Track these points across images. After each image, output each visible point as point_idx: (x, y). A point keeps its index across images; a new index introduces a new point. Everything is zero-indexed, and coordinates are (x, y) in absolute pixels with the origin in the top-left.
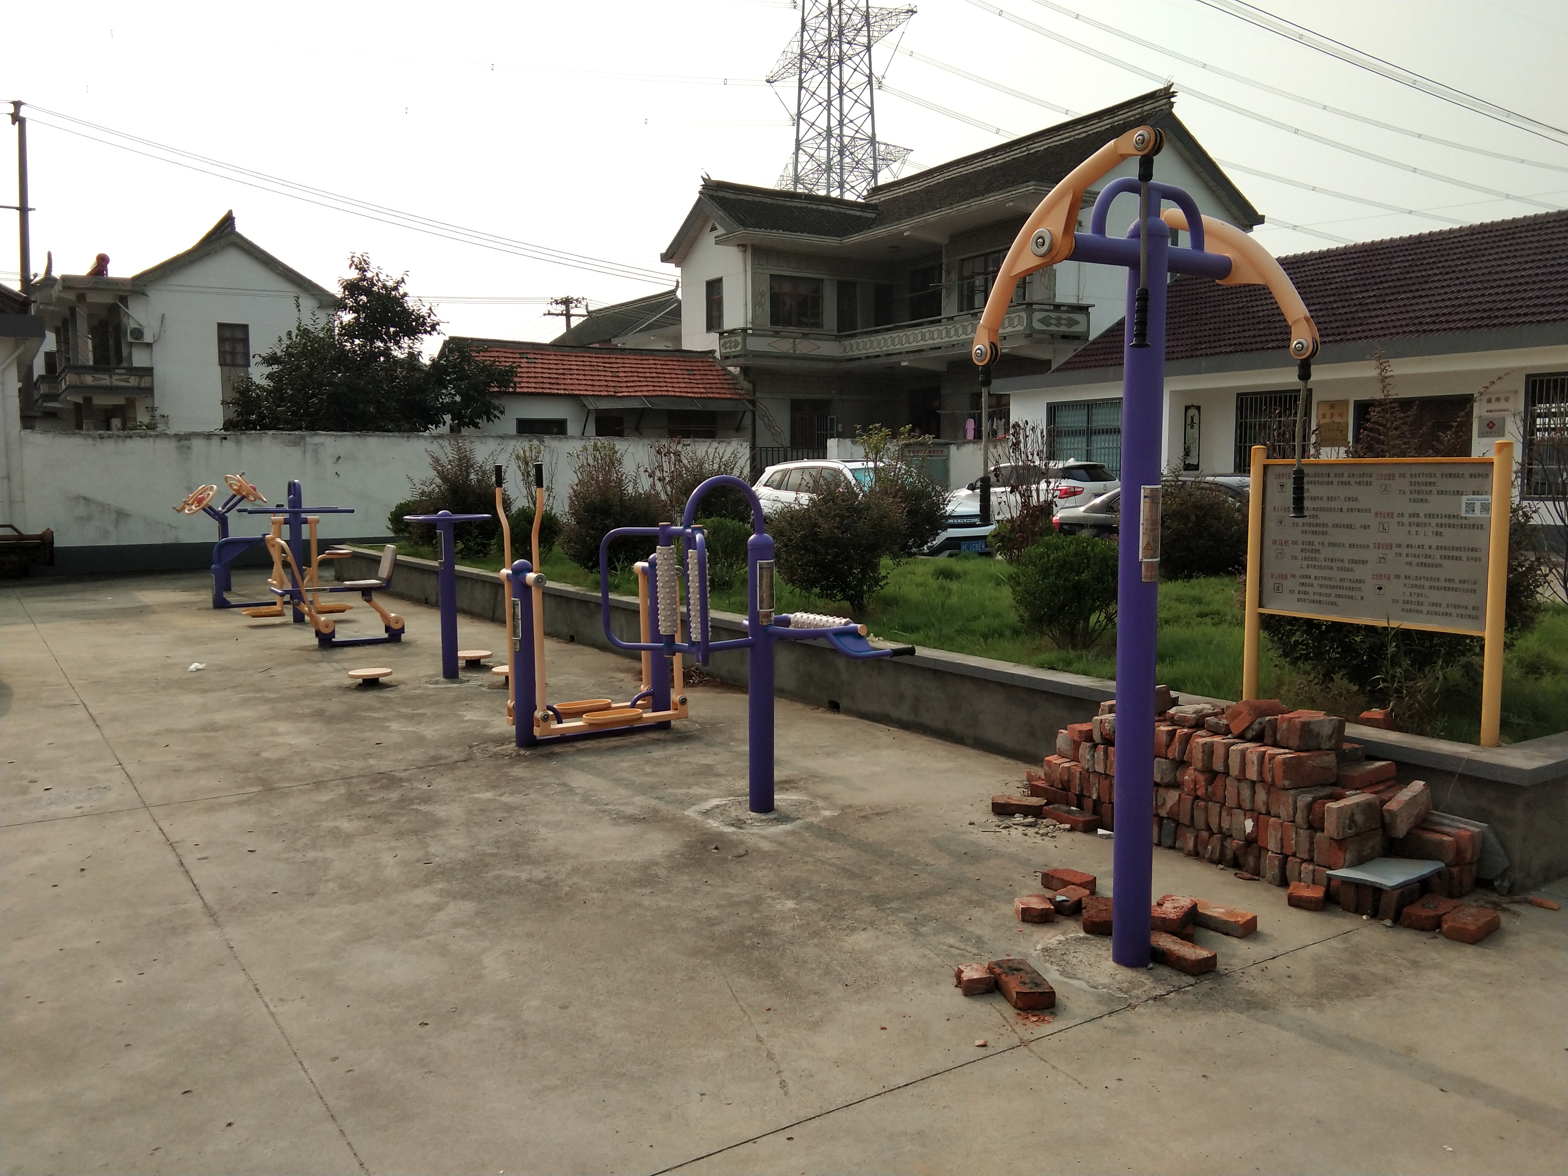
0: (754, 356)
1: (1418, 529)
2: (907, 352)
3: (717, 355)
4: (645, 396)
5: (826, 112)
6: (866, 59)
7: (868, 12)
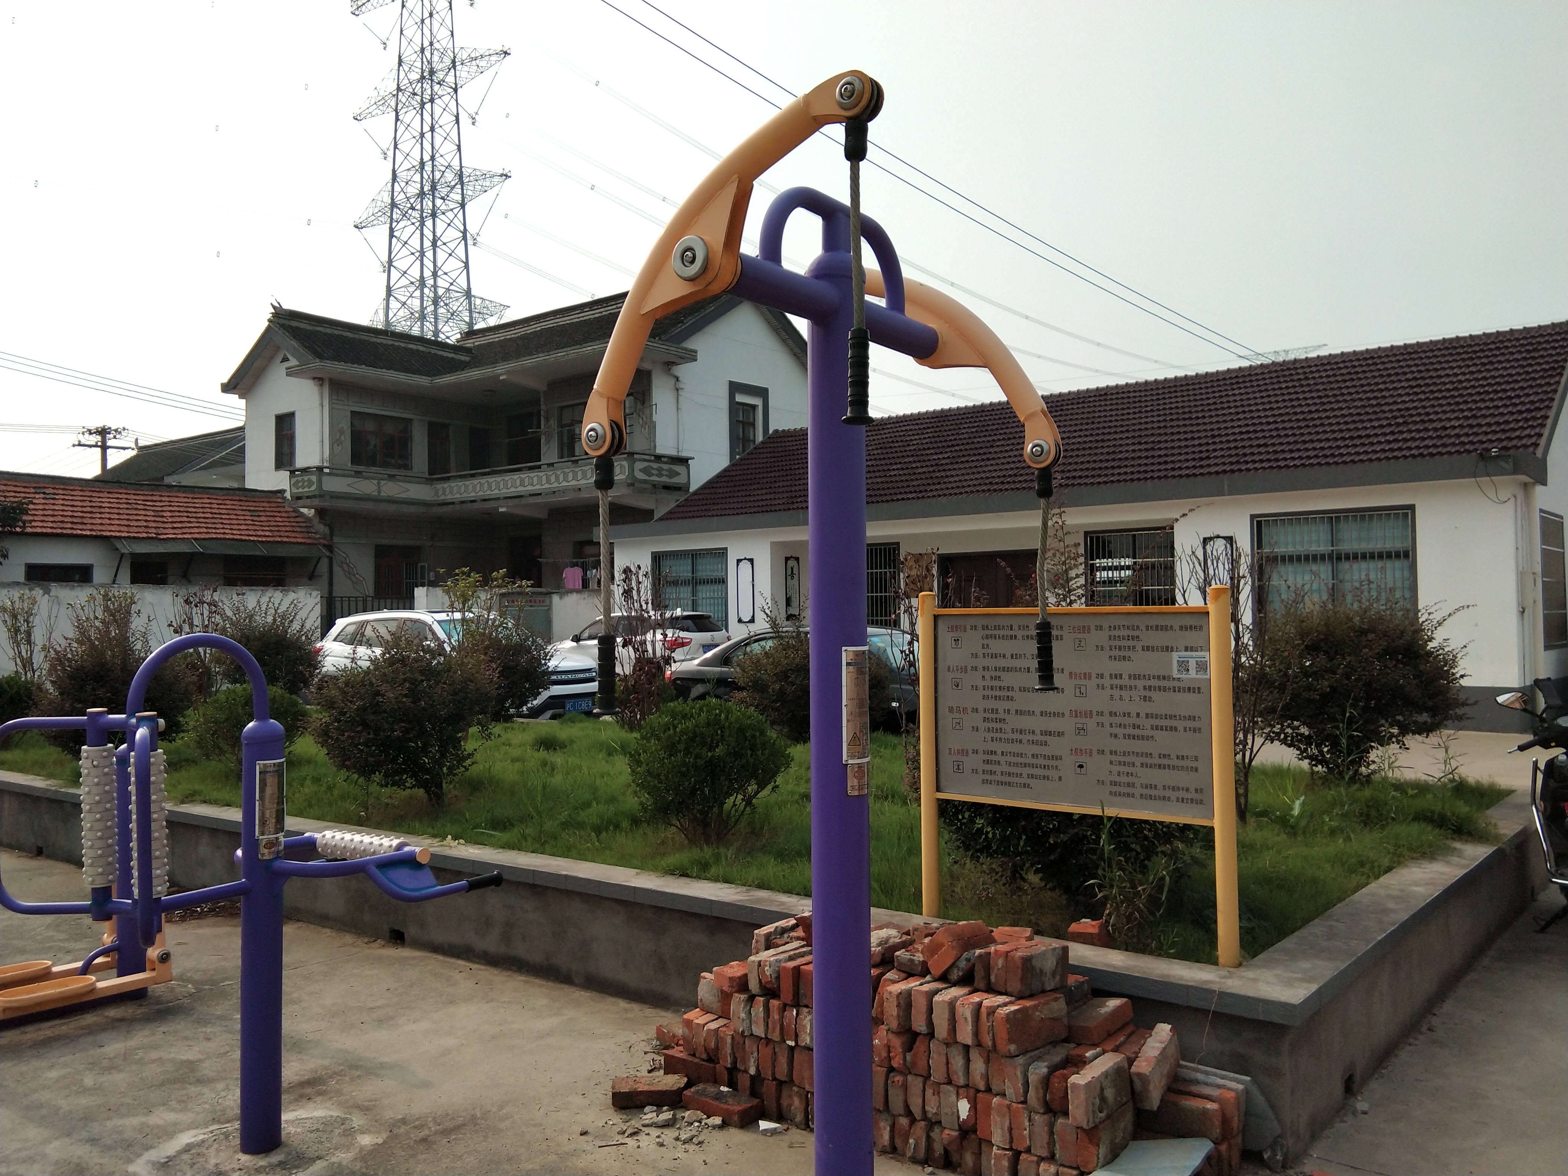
0: (332, 497)
1: (1123, 693)
2: (506, 498)
3: (288, 495)
4: (196, 539)
5: (418, 262)
6: (460, 215)
7: (461, 172)
